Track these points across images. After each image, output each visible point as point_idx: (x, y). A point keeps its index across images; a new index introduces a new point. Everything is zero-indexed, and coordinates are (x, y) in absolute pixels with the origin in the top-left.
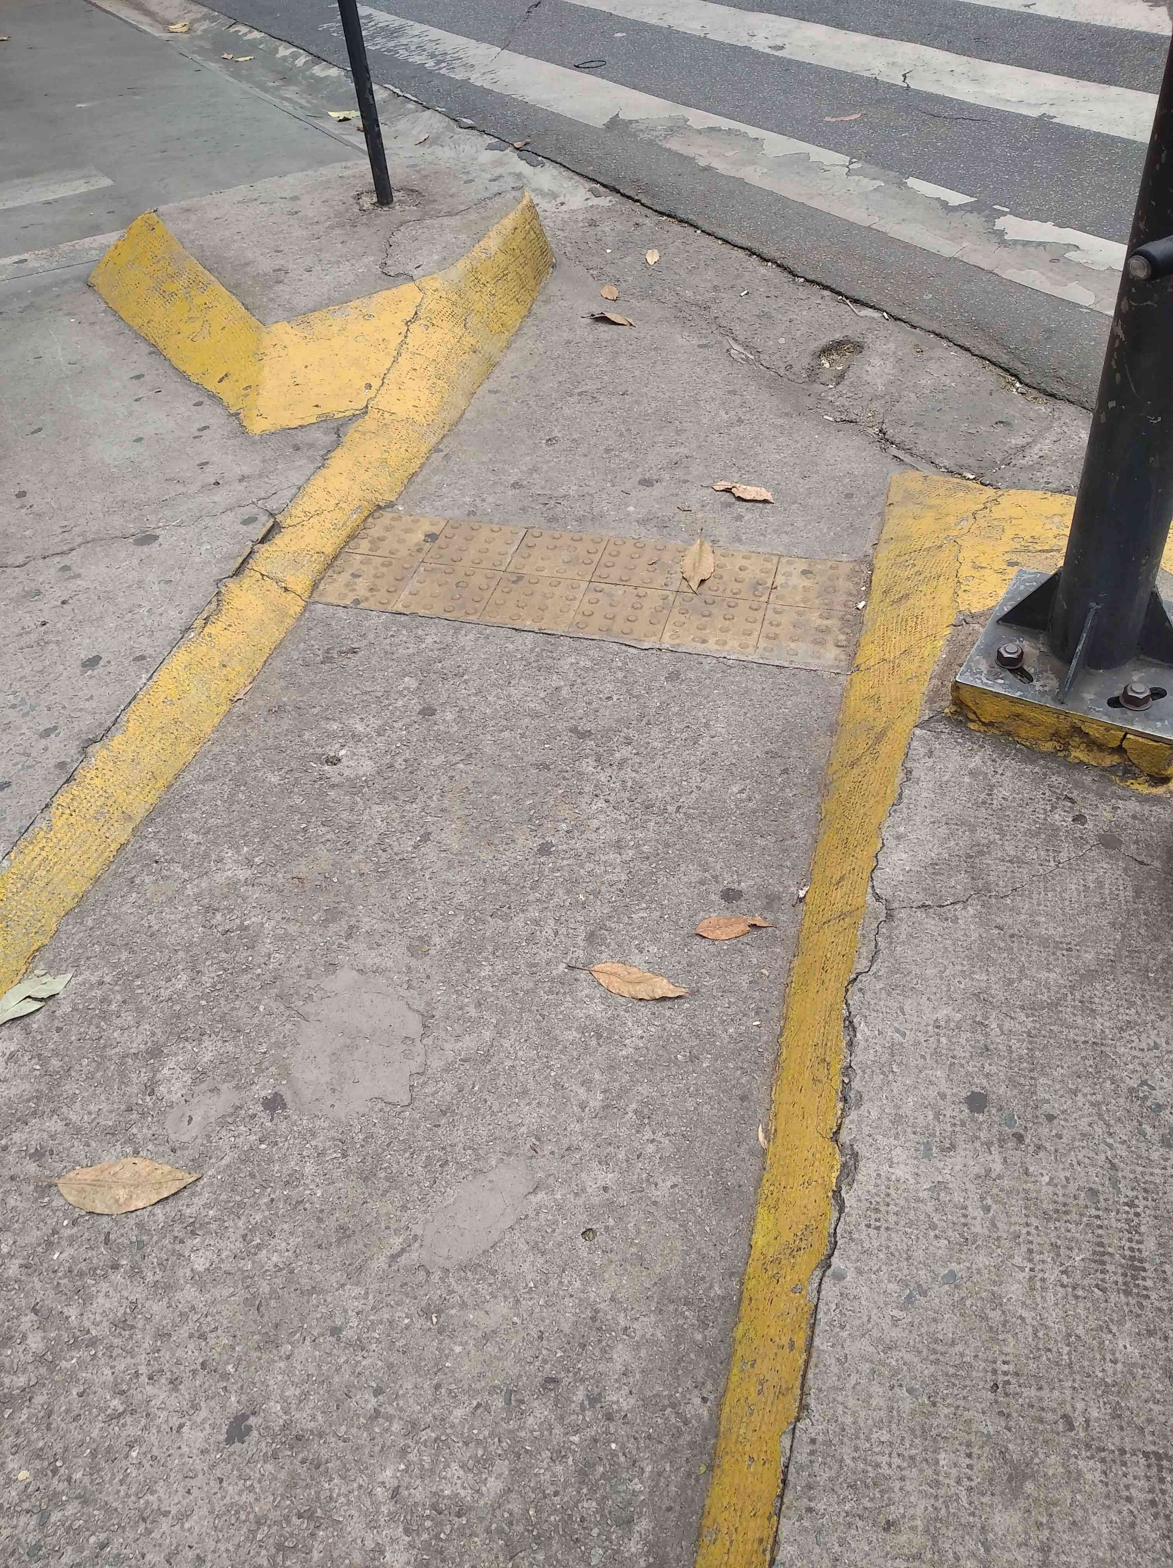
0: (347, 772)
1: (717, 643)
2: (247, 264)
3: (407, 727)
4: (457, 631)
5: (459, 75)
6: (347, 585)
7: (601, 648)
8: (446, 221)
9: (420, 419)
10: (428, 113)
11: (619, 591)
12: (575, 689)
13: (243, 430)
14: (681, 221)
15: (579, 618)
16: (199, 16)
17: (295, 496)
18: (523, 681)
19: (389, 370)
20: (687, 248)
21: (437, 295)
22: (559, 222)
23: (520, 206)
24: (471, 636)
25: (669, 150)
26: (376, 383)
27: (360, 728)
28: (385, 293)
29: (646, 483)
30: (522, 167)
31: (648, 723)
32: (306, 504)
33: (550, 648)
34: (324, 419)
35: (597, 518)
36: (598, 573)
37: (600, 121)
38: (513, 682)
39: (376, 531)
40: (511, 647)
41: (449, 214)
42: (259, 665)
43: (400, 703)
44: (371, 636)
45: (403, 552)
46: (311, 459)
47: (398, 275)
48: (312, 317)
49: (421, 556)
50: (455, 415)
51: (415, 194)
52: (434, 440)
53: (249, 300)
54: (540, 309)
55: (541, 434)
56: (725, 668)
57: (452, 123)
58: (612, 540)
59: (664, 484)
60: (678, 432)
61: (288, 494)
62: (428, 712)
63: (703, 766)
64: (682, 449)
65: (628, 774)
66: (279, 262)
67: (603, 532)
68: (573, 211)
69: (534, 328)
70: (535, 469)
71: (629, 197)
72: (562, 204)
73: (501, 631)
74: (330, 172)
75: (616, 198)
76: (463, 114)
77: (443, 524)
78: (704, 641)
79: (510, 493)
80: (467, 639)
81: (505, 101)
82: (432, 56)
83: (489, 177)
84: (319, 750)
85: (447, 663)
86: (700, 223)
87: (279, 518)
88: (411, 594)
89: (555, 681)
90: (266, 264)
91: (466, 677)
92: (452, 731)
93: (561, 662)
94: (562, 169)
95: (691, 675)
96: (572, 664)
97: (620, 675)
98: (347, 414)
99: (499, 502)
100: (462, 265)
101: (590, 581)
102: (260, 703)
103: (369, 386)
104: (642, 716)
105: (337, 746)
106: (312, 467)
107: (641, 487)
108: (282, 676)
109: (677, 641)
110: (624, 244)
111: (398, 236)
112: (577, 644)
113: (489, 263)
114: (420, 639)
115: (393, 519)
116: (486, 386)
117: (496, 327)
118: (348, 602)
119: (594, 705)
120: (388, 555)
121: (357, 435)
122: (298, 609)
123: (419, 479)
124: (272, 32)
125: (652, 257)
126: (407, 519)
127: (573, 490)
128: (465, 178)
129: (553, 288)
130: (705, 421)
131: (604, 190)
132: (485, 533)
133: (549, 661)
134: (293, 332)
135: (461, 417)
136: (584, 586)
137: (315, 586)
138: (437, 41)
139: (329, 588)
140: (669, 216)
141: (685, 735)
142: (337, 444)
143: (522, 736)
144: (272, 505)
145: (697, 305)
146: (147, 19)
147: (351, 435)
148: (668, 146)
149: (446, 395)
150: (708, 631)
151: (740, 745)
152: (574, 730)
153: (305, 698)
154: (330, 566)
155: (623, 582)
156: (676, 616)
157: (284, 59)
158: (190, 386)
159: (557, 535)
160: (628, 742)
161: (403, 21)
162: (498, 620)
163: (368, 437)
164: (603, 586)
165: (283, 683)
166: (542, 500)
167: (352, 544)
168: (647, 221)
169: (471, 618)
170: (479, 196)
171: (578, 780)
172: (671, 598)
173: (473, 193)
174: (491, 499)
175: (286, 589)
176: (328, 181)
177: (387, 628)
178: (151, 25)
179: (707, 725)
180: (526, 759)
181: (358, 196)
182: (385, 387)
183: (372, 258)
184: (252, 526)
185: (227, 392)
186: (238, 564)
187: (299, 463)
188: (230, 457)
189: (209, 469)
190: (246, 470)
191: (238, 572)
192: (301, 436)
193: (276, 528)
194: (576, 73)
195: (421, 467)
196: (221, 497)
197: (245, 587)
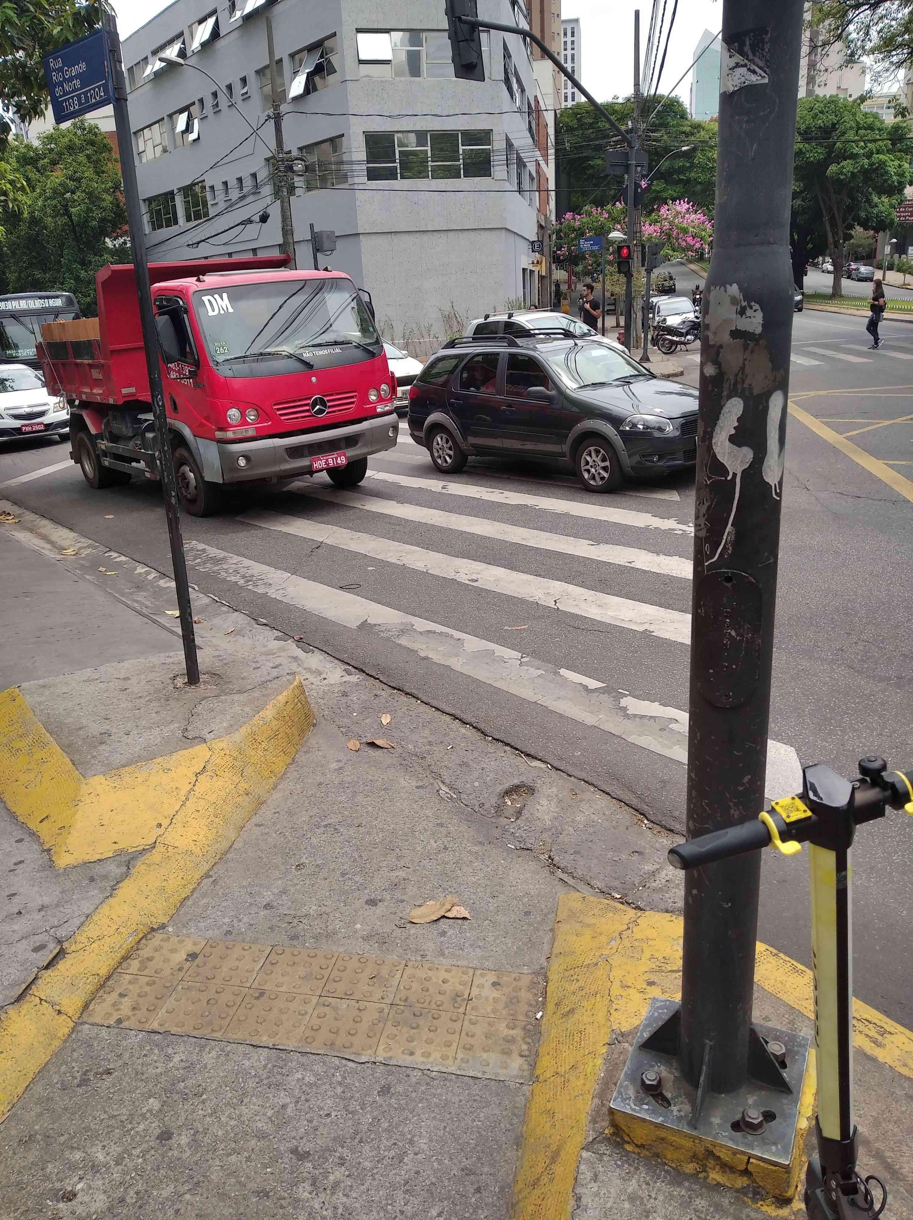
0: (80, 1210)
1: (423, 1055)
2: (80, 728)
3: (144, 1153)
4: (202, 1048)
5: (261, 590)
6: (114, 1005)
7: (324, 1063)
8: (236, 697)
9: (197, 851)
10: (236, 613)
11: (344, 1004)
12: (299, 1106)
13: (51, 865)
14: (407, 694)
15: (309, 1033)
16: (85, 545)
17: (82, 924)
18: (254, 1099)
19: (177, 812)
20: (411, 713)
21: (222, 753)
22: (321, 693)
23: (292, 686)
24: (214, 1054)
25: (400, 645)
26: (165, 823)
27: (101, 1156)
28: (182, 753)
29: (372, 902)
30: (299, 653)
31: (361, 1141)
32: (91, 931)
33: (281, 1064)
34: (119, 853)
35: (330, 935)
36: (326, 988)
37: (354, 624)
38: (245, 1100)
39: (145, 953)
40: (247, 1063)
41: (240, 692)
42: (20, 1090)
43: (142, 1127)
44: (127, 1055)
45: (167, 972)
46: (102, 890)
47: (194, 738)
48: (123, 771)
49: (181, 974)
50: (225, 845)
51: (216, 677)
52: (207, 867)
53: (76, 757)
54: (302, 758)
55: (292, 861)
56: (429, 1080)
57: (252, 621)
58: (342, 956)
59: (386, 904)
60: (399, 858)
61: (77, 922)
62: (165, 1136)
63: (407, 1187)
64: (400, 873)
65: (340, 1199)
66: (106, 727)
67: (334, 948)
68: (331, 685)
69: (295, 773)
70: (284, 892)
71: (371, 676)
72: (325, 679)
73: (241, 1048)
74: (157, 659)
75: (362, 676)
76: (260, 616)
77: (204, 943)
78: (412, 1054)
79: (262, 913)
80: (209, 1057)
81: (290, 608)
82: (244, 577)
83: (272, 665)
84: (58, 1185)
85: (190, 1082)
86: (420, 696)
87: (66, 945)
88: (167, 1012)
89: (283, 1098)
90: (95, 728)
91: (204, 1097)
92: (185, 1156)
93: (290, 1078)
94: (326, 655)
95: (400, 1089)
96: (298, 1080)
97: (339, 1090)
98: (138, 849)
99: (252, 922)
100: (244, 730)
101: (320, 996)
102: (13, 1132)
103: (160, 825)
104: (356, 1133)
105: (76, 1178)
106: (101, 896)
107: (367, 907)
108: (39, 1101)
109: (389, 1054)
110: (365, 709)
111: (200, 708)
112: (303, 1059)
113: (265, 727)
114: (169, 1058)
115: (162, 940)
116: (256, 819)
117: (266, 774)
118: (112, 1022)
119: (315, 1123)
120: (153, 974)
121: (143, 867)
122: (66, 1031)
123: (189, 903)
124: (135, 557)
125: (386, 719)
126: (174, 939)
127: (313, 909)
128: (254, 665)
129: (313, 742)
130: (419, 849)
131: (354, 670)
132: (237, 951)
133: (279, 1077)
134: (106, 783)
135: (231, 847)
136: (314, 1000)
137: (86, 1006)
138: (248, 568)
139: (98, 1008)
140: (399, 690)
141: (392, 1153)
142: (127, 875)
143: (248, 1159)
144: (62, 933)
145: (416, 755)
146: (48, 546)
147: (139, 867)
148: (399, 642)
149: (220, 831)
150: (415, 1043)
151: (440, 1162)
152: (294, 1151)
153: (56, 1126)
154: (102, 986)
155: (347, 996)
156: (390, 1029)
157: (140, 574)
158: (16, 825)
159: (296, 953)
160: (342, 1161)
161: (227, 554)
162: (239, 1036)
163: (152, 868)
164: (330, 1000)
165: (38, 1109)
166: (288, 919)
167: (124, 965)
168: (383, 693)
169: (217, 1035)
170: (262, 679)
171: (294, 1208)
172: (386, 1011)
173: (258, 677)
174: (245, 919)
175: (59, 1012)
176: (154, 667)
177: (142, 1047)
178: (50, 550)
179: (411, 1142)
180: (249, 1186)
181: (175, 678)
182: (173, 826)
183: (177, 725)
184: (40, 953)
185: (45, 831)
186: (21, 991)
187: (91, 893)
188: (36, 889)
189: (15, 900)
190: (46, 900)
191: (20, 998)
192: (98, 870)
193: (61, 954)
194: (340, 592)
195: (192, 892)
196: (20, 926)
197: (23, 1012)
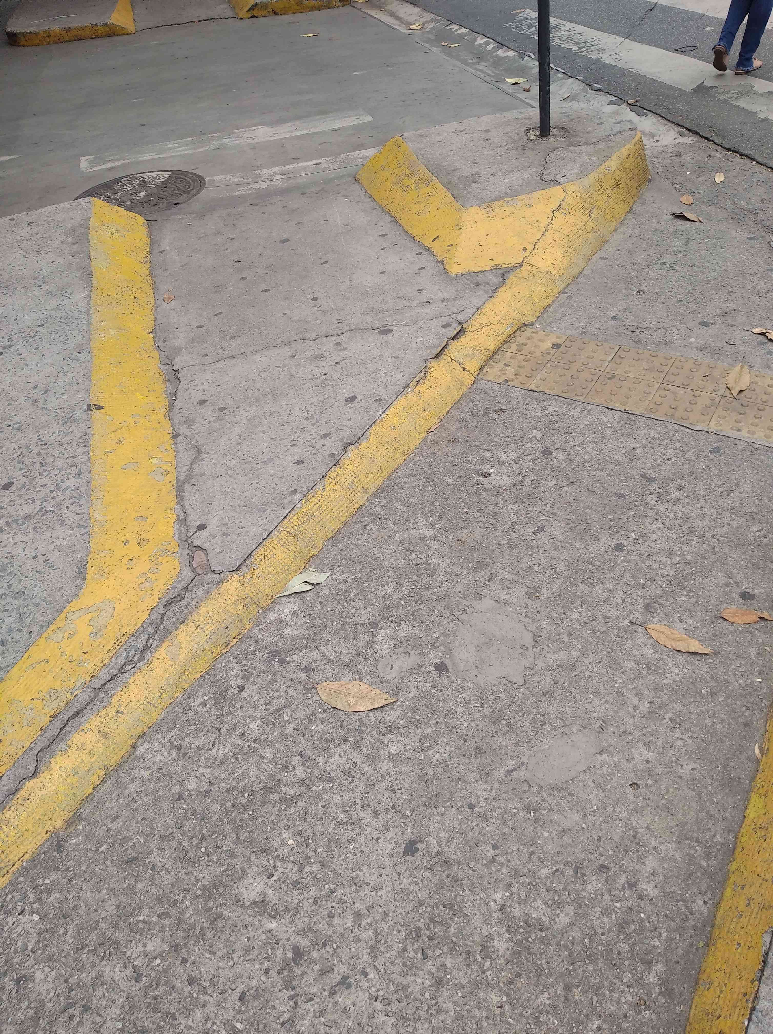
0: (494, 483)
1: (748, 432)
2: (455, 170)
3: (533, 460)
4: (569, 405)
5: (594, 56)
6: (501, 370)
7: (666, 426)
8: (584, 148)
9: (555, 272)
10: (571, 80)
11: (681, 391)
12: (646, 450)
13: (445, 271)
14: (742, 155)
15: (652, 406)
16: (429, 19)
17: (475, 313)
18: (611, 441)
19: (539, 240)
20: (745, 173)
21: (574, 195)
22: (655, 152)
23: (633, 141)
24: (578, 409)
25: (739, 107)
26: (530, 248)
27: (503, 457)
28: (540, 192)
29: (704, 324)
30: (632, 116)
31: (696, 478)
32: (482, 319)
33: (631, 422)
34: (495, 268)
35: (669, 344)
36: (667, 378)
37: (690, 87)
38: (604, 441)
39: (521, 340)
40: (604, 419)
41: (586, 144)
42: (444, 412)
43: (529, 445)
44: (514, 402)
45: (538, 354)
46: (486, 292)
47: (550, 181)
48: (494, 204)
49: (549, 357)
50: (577, 271)
51: (564, 131)
52: (562, 286)
53: (456, 192)
54: (638, 208)
55: (634, 288)
56: (753, 449)
57: (586, 86)
58: (679, 358)
59: (717, 326)
60: (729, 293)
61: (471, 311)
62: (547, 453)
63: (733, 511)
64: (731, 305)
65: (679, 509)
66: (475, 170)
67: (672, 353)
68: (665, 146)
69: (633, 220)
70: (627, 309)
71: (705, 138)
72: (658, 141)
73: (599, 408)
74: (510, 115)
75: (695, 139)
76: (594, 81)
77: (564, 338)
78: (739, 430)
79: (611, 322)
80: (575, 411)
81: (623, 73)
82: (577, 43)
83: (614, 121)
84: (478, 468)
85: (561, 424)
86: (756, 157)
87: (465, 326)
88: (541, 379)
89: (633, 443)
90: (467, 171)
91: (573, 434)
92: (562, 466)
93: (638, 432)
94: (660, 118)
95: (728, 451)
96: (645, 434)
97: (678, 445)
98: (510, 266)
99: (602, 328)
100: (592, 177)
101: (661, 383)
102: (444, 435)
103: (525, 249)
104: (692, 473)
105: (489, 466)
106: (486, 296)
107: (700, 326)
108: (457, 421)
109: (720, 428)
110: (699, 169)
111: (552, 156)
112: (650, 422)
113: (609, 176)
114: (545, 408)
115: (533, 333)
116: (599, 254)
117: (609, 217)
118: (501, 381)
119: (659, 462)
120: (528, 354)
121: (515, 279)
122: (470, 382)
123: (551, 309)
124: (474, 29)
125: (719, 178)
126: (541, 333)
127: (653, 324)
128: (598, 121)
129: (648, 195)
130: (749, 287)
131: (687, 132)
132: (592, 346)
133: (630, 430)
134: (481, 213)
135: (581, 273)
136: (657, 386)
137: (481, 369)
138: (581, 34)
139: (490, 371)
140: (734, 151)
141: (721, 489)
142: (503, 283)
143: (608, 475)
144: (460, 317)
145: (748, 211)
146: (398, 22)
147: (512, 279)
148: (738, 104)
149: (573, 259)
150: (743, 424)
151: (760, 501)
152: (644, 476)
153: (471, 436)
154: (491, 358)
155: (683, 386)
156: (720, 411)
157: (480, 45)
158: (414, 242)
159: (640, 352)
160: (681, 488)
161: (559, 21)
162: (597, 401)
163: (522, 280)
164: (670, 387)
165: (458, 425)
166: (631, 329)
167: (506, 346)
168: (717, 154)
169: (579, 398)
170: (606, 133)
171: (645, 508)
172: (718, 400)
173: (602, 131)
174: (597, 326)
175: (464, 369)
176: (509, 121)
177: (524, 399)
178: (400, 25)
179: (737, 485)
180: (610, 490)
181: (529, 131)
182: (535, 250)
183: (534, 170)
184: (447, 329)
185: (437, 247)
186: (438, 351)
187: (478, 294)
188: (437, 287)
189: (423, 293)
190: (446, 295)
191: (438, 356)
192: (480, 277)
193: (461, 332)
194: (676, 55)
195: (553, 302)
196: (430, 310)
197: (441, 365)
